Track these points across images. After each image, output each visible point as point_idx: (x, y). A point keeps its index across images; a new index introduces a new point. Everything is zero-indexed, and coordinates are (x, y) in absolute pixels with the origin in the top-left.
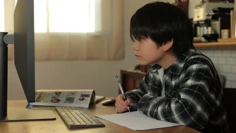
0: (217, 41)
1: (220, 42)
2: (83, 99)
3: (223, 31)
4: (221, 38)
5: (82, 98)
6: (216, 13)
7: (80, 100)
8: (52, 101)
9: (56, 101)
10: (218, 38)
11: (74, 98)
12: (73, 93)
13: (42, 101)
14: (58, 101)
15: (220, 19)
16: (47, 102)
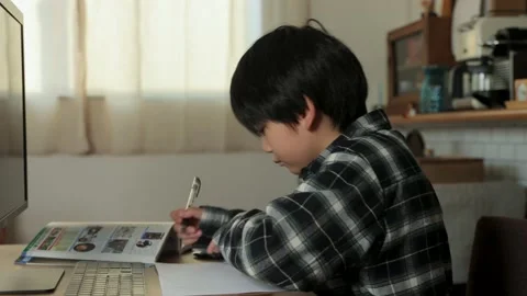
0: (504, 107)
1: (511, 109)
2: (146, 244)
3: (517, 82)
4: (514, 99)
5: (143, 241)
6: (503, 42)
7: (139, 246)
8: (75, 249)
9: (84, 247)
10: (508, 99)
11: (126, 241)
12: (127, 230)
13: (54, 248)
14: (91, 247)
15: (512, 54)
16: (65, 249)
